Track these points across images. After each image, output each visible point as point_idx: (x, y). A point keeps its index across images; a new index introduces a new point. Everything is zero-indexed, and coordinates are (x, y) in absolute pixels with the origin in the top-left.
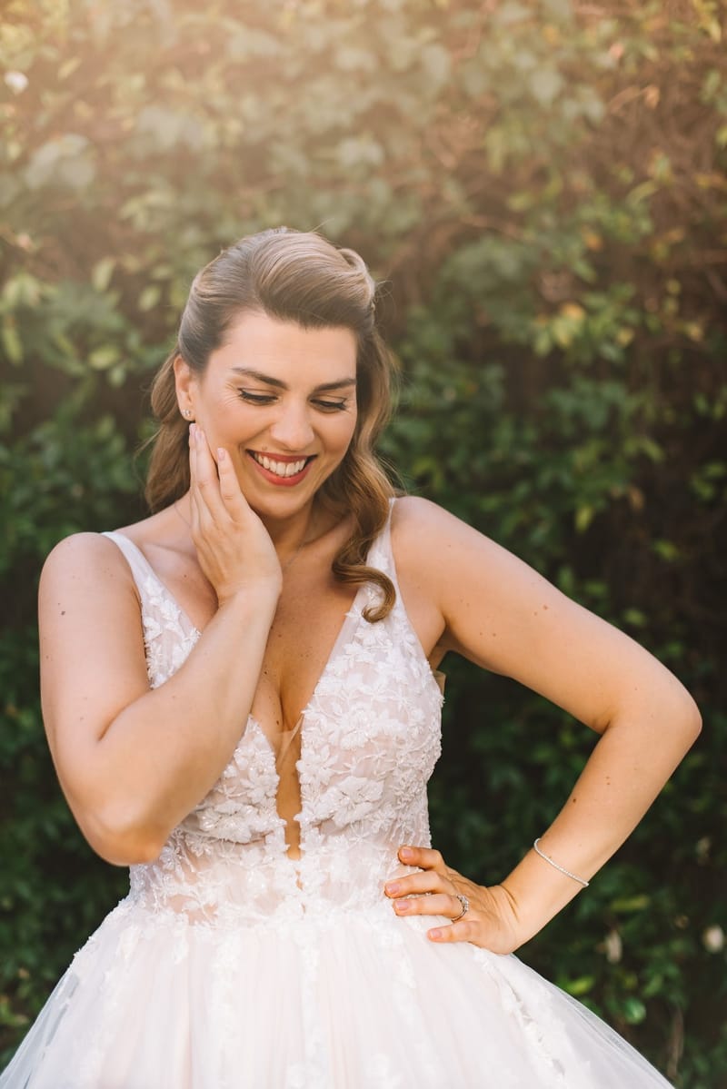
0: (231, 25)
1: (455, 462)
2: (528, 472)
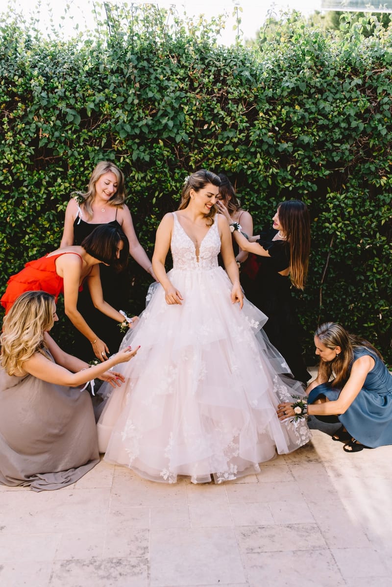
0: (320, 117)
1: (356, 209)
2: (372, 212)
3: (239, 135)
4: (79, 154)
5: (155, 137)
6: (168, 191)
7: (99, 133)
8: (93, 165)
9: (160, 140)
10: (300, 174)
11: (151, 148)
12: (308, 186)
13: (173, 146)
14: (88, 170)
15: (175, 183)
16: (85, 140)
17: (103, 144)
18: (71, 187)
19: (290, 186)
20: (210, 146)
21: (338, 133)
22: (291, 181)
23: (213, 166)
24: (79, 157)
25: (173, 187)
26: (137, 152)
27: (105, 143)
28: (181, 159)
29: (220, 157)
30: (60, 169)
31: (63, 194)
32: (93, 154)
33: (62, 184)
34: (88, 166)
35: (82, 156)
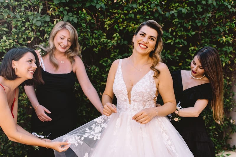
3: (139, 6)
4: (21, 17)
5: (80, 6)
6: (90, 46)
7: (37, 2)
8: (32, 26)
9: (83, 9)
10: (176, 34)
11: (77, 14)
12: (182, 42)
13: (92, 14)
14: (28, 29)
15: (95, 40)
16: (25, 7)
17: (40, 11)
18: (15, 43)
19: (171, 42)
20: (118, 14)
21: (200, 8)
22: (171, 39)
23: (122, 28)
24: (21, 20)
25: (94, 43)
26: (67, 16)
27: (42, 10)
28: (98, 24)
29: (126, 22)
30: (6, 29)
31: (8, 49)
32: (32, 17)
33: (7, 40)
34: (28, 27)
35: (23, 19)
